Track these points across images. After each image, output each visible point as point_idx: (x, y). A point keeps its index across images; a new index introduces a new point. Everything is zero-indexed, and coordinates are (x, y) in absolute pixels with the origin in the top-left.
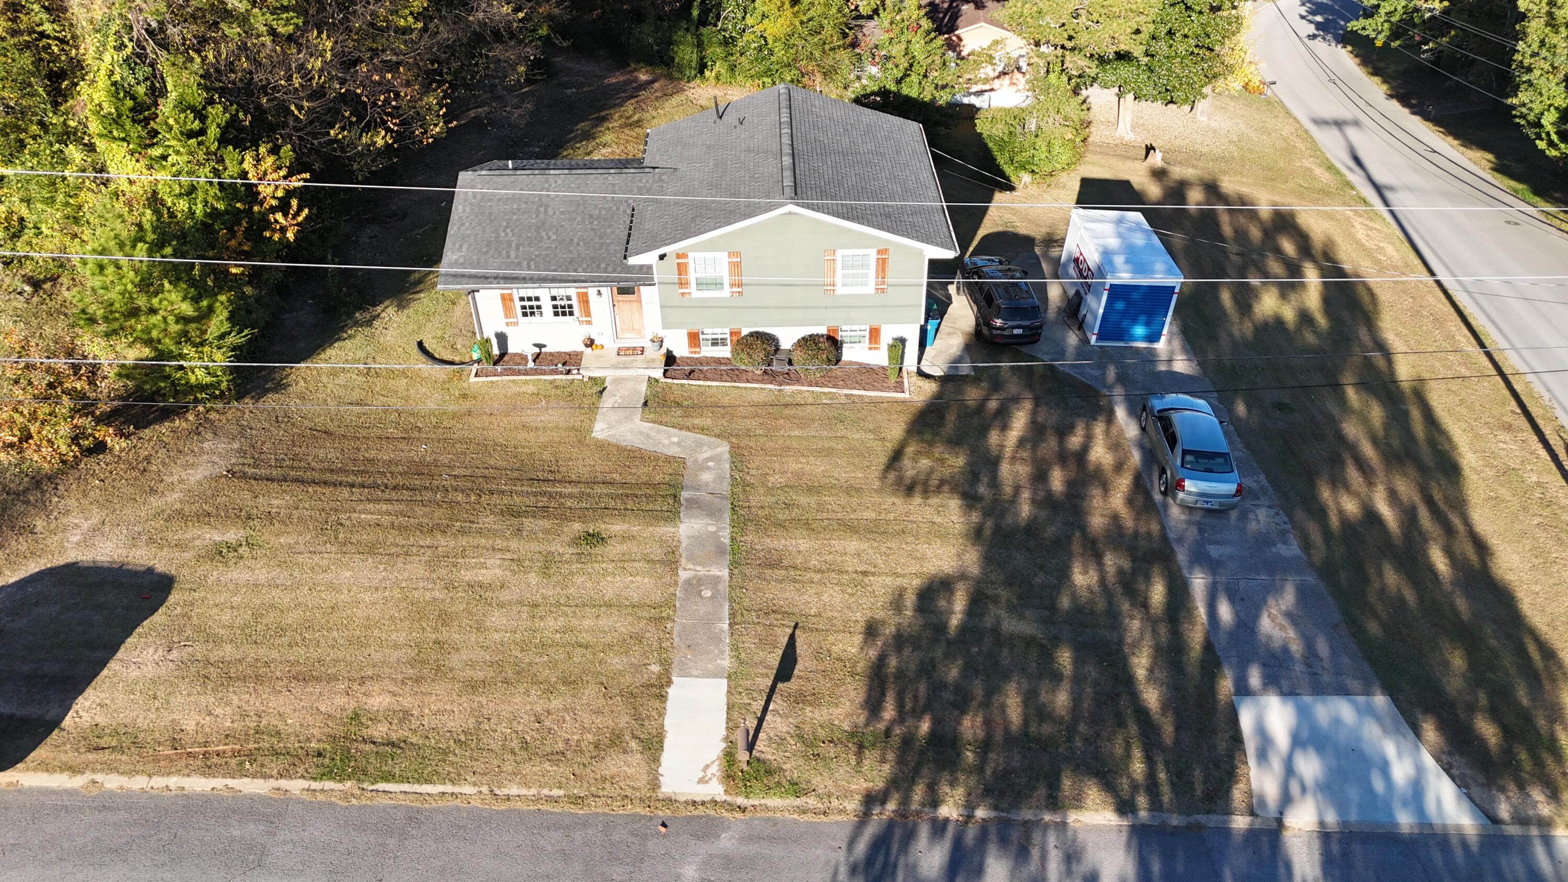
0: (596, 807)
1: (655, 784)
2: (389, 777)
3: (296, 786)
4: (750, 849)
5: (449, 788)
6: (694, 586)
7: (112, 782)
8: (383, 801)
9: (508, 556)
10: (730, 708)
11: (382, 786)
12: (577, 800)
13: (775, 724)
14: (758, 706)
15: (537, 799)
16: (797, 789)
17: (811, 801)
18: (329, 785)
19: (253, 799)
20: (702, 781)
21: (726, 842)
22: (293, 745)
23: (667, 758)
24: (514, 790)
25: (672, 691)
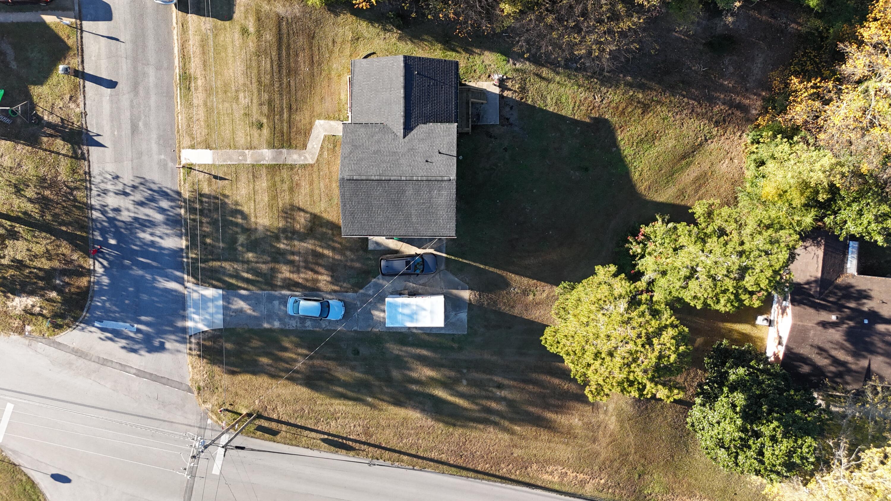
0: (177, 136)
1: (183, 148)
2: (180, 89)
3: (177, 71)
4: (169, 169)
5: (179, 103)
6: (244, 155)
7: (175, 32)
8: (175, 89)
9: (250, 104)
10: (205, 165)
11: (178, 89)
12: (178, 132)
13: (201, 176)
14: (206, 171)
15: (178, 123)
16: (185, 180)
17: (182, 183)
18: (178, 77)
19: (174, 63)
20: (185, 159)
21: (170, 164)
22: (187, 66)
23: (190, 150)
24: (180, 117)
25: (208, 150)
